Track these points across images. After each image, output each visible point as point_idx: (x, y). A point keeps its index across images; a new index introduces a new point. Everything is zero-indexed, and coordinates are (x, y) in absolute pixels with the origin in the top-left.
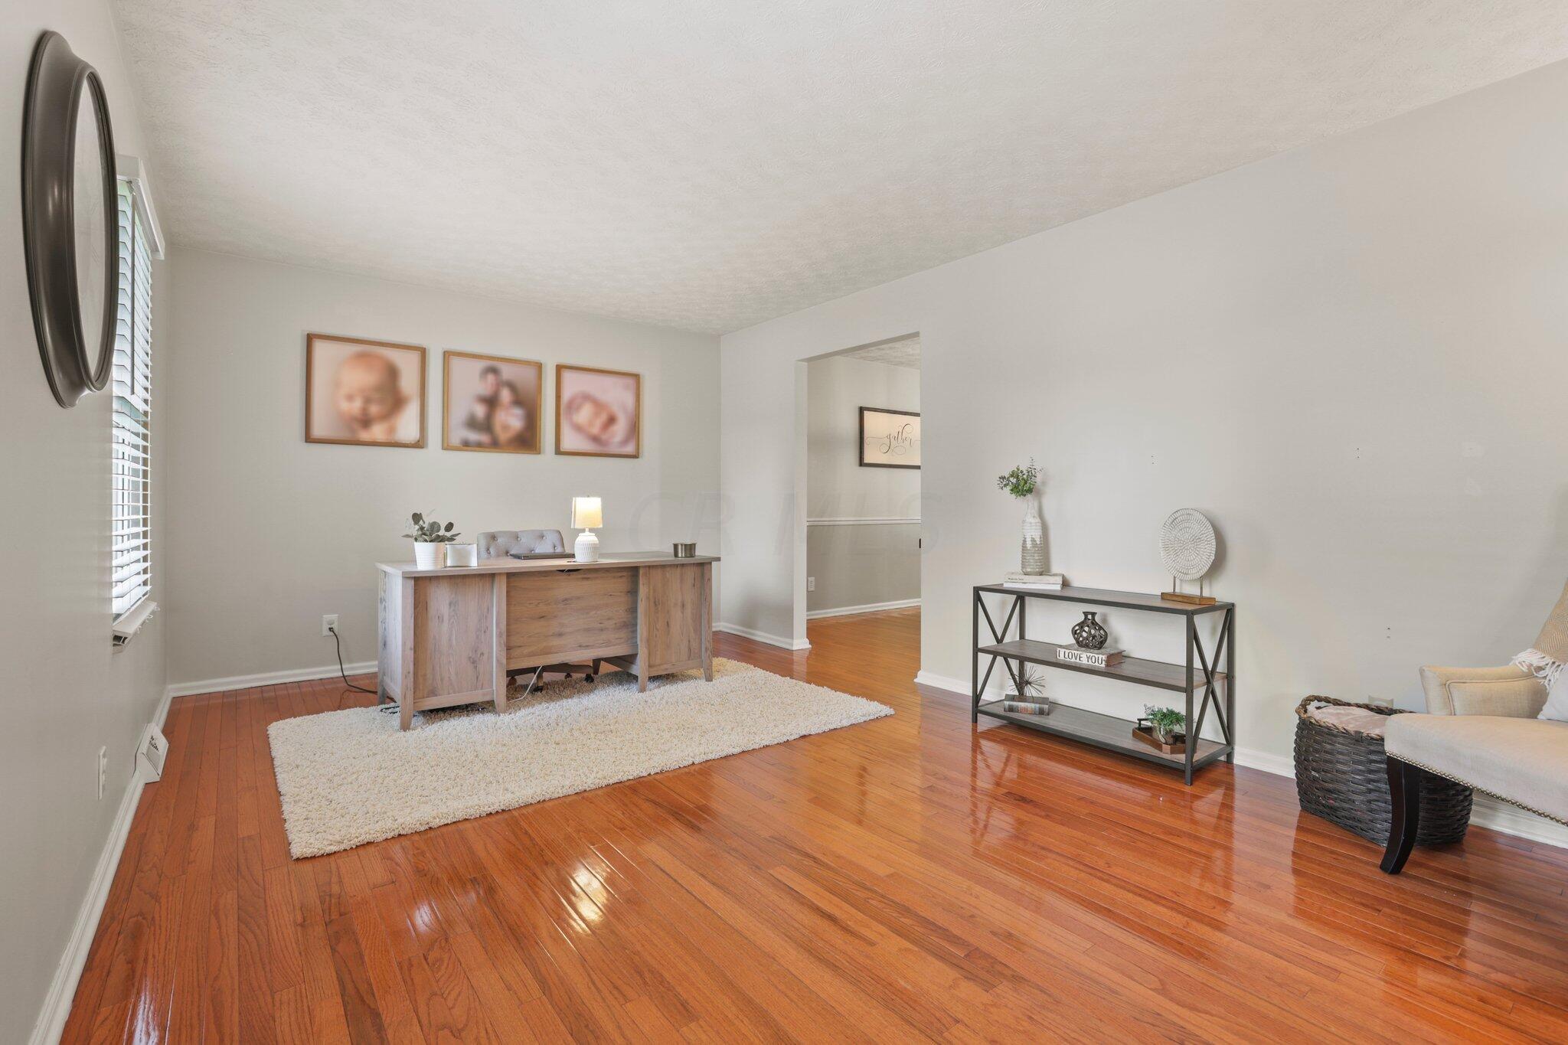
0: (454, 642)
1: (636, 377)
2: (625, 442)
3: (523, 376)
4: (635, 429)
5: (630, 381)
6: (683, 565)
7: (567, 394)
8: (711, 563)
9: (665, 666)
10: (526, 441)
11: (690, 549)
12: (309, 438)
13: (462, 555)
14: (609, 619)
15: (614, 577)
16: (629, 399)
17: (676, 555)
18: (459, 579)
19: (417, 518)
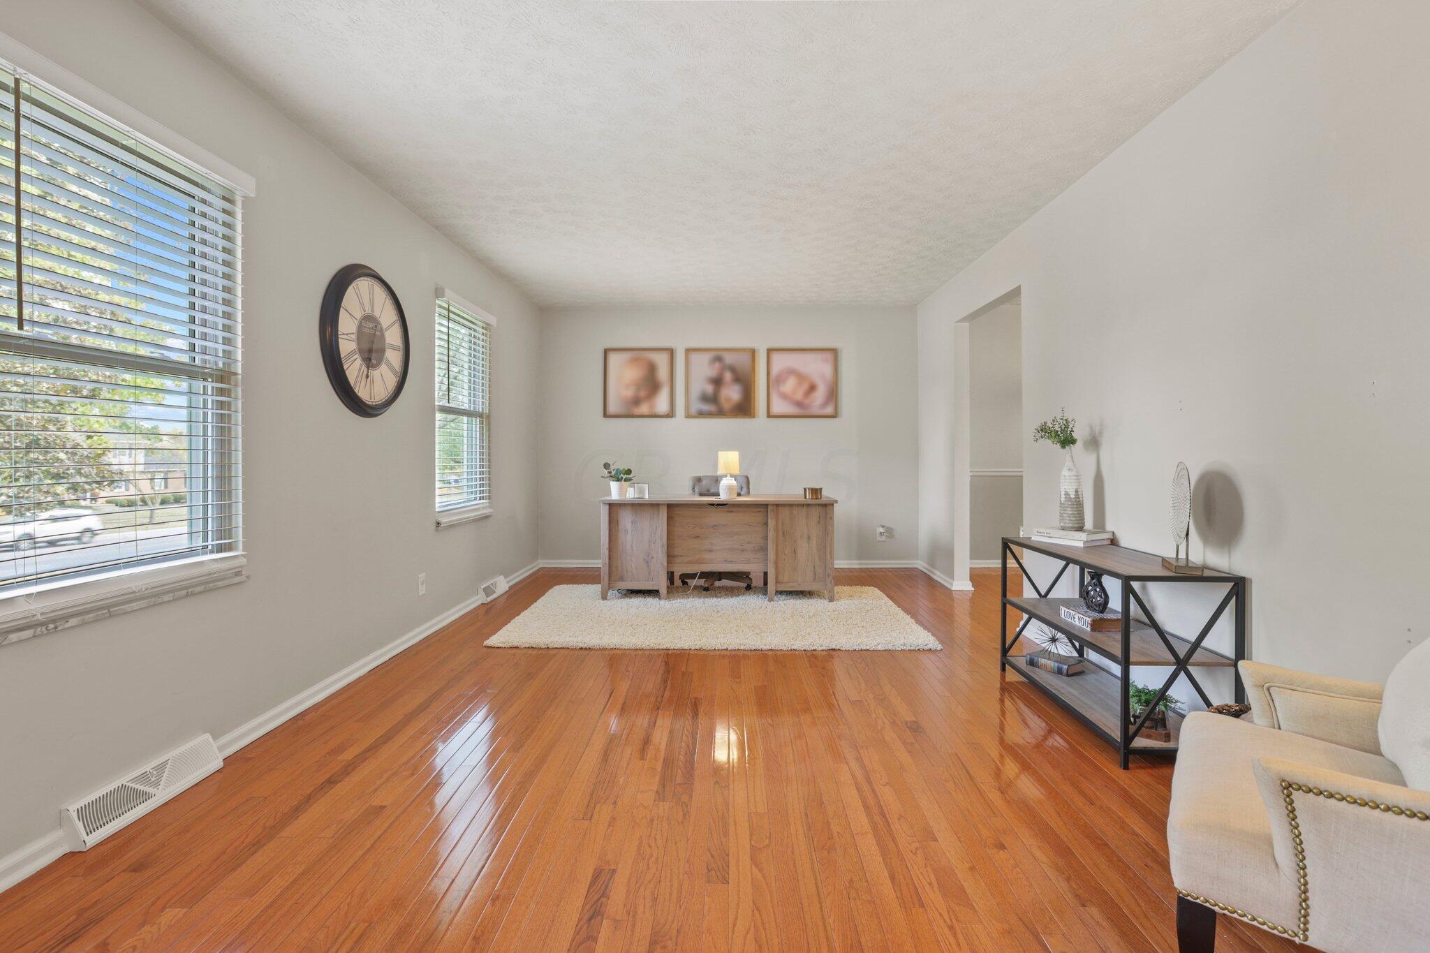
0: (635, 548)
1: (834, 351)
2: (825, 405)
3: (741, 361)
4: (833, 394)
5: (829, 356)
6: (808, 505)
7: (775, 370)
8: (833, 505)
9: (791, 584)
10: (744, 408)
11: (816, 492)
12: (606, 415)
13: (641, 491)
14: (749, 543)
15: (753, 512)
16: (827, 370)
17: (805, 497)
18: (638, 506)
19: (607, 466)
